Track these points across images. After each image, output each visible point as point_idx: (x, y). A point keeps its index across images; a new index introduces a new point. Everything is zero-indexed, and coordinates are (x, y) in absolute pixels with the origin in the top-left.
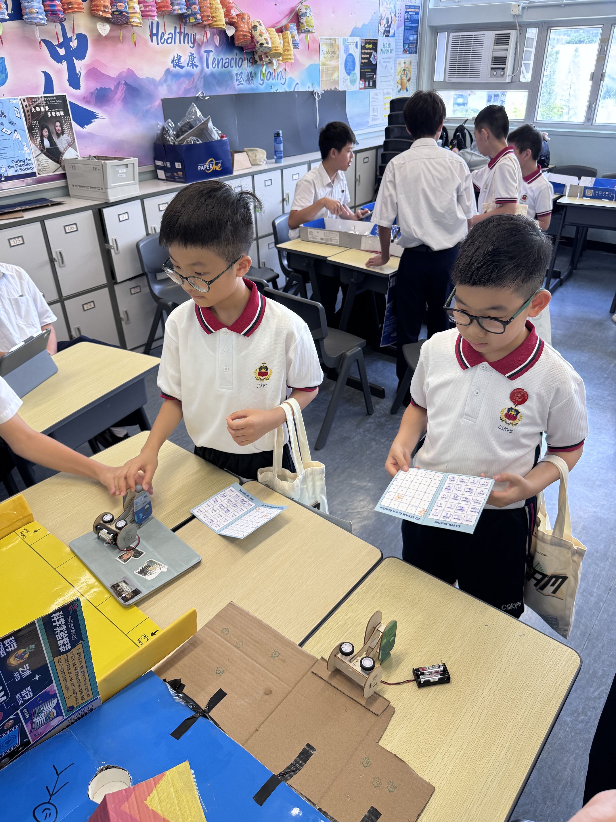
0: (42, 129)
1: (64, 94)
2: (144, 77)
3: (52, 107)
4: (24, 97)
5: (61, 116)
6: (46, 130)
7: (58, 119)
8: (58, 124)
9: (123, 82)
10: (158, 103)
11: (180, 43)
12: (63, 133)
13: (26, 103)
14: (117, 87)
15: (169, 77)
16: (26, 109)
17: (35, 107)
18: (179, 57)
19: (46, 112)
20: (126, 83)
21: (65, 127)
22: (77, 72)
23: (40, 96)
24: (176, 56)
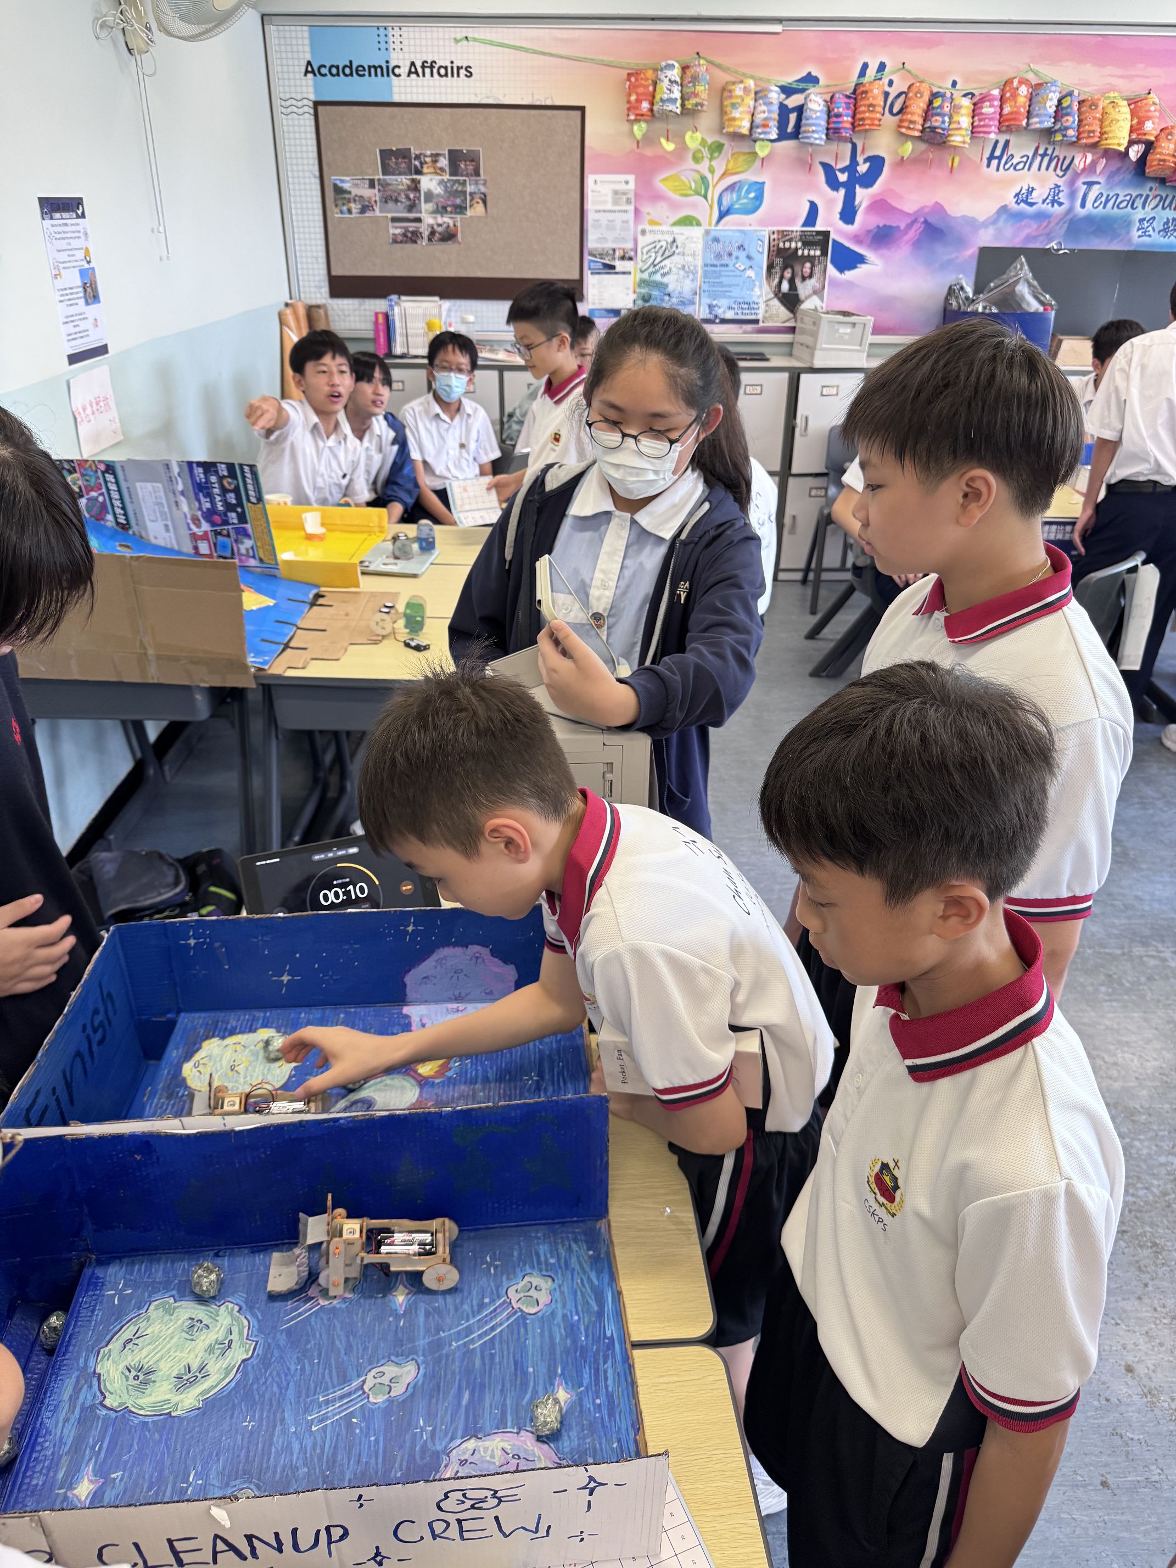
0: (784, 268)
1: (829, 229)
2: (959, 215)
3: (807, 244)
4: (775, 229)
5: (815, 256)
6: (789, 270)
7: (811, 259)
8: (808, 265)
9: (922, 220)
10: (971, 252)
11: (1039, 169)
12: (811, 276)
13: (775, 236)
14: (909, 226)
15: (1004, 217)
16: (772, 244)
17: (784, 242)
18: (1030, 191)
19: (796, 249)
20: (926, 222)
21: (817, 270)
22: (857, 203)
23: (794, 229)
24: (1026, 187)
